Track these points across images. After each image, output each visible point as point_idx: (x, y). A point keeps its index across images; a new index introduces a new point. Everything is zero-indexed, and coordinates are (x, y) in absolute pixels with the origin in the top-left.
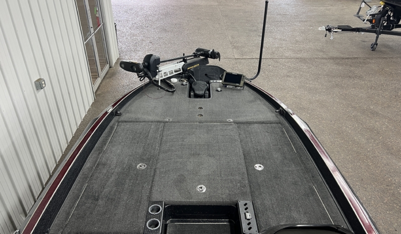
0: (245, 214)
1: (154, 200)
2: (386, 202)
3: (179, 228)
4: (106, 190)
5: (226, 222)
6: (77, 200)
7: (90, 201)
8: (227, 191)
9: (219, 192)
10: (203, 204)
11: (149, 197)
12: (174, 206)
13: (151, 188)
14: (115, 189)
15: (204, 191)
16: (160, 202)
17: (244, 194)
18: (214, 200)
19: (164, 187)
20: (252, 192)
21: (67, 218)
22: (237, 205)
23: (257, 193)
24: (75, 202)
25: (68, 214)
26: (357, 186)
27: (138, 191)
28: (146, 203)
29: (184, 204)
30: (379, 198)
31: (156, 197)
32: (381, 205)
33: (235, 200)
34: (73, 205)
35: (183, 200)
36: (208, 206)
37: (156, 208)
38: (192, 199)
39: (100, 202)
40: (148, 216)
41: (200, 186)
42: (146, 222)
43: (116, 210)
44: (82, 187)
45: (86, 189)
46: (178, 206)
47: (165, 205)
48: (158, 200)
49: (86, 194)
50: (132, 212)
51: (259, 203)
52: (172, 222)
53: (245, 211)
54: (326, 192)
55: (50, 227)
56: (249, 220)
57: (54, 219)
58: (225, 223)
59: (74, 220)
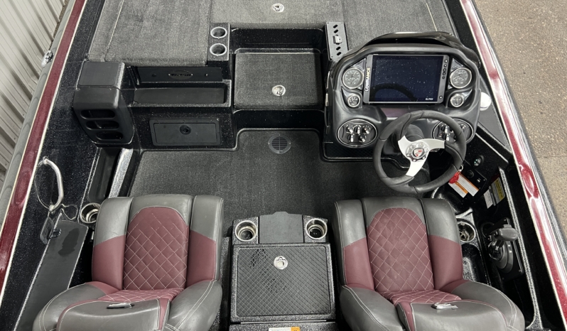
0: (334, 37)
1: (217, 22)
2: (522, 39)
3: (250, 59)
4: (151, 8)
5: (310, 51)
6: (114, 20)
7: (132, 22)
8: (313, 11)
9: (302, 11)
10: (281, 28)
11: (210, 17)
12: (243, 30)
13: (211, 7)
14: (162, 7)
15: (282, 11)
16: (225, 25)
17: (334, 15)
18: (294, 22)
19: (228, 5)
20: (345, 12)
21: (106, 43)
22: (324, 28)
23: (351, 12)
24: (112, 23)
25: (107, 37)
26: (489, 19)
27: (194, 11)
28: (206, 26)
29: (256, 27)
30: (515, 34)
31: (218, 17)
32: (515, 43)
33: (321, 21)
34: (111, 27)
35: (254, 22)
36: (287, 30)
37: (219, 32)
38: (265, 20)
39: (146, 23)
40: (210, 41)
41: (276, 5)
42: (209, 48)
43: (168, 33)
44: (118, 4)
45: (123, 7)
46: (248, 30)
47: (231, 28)
48: (222, 22)
49: (124, 13)
50: (189, 35)
51: (353, 24)
52: (241, 51)
53: (334, 34)
54: (441, 10)
55: (87, 52)
56: (338, 44)
57: (91, 43)
58: (308, 52)
59: (116, 44)
